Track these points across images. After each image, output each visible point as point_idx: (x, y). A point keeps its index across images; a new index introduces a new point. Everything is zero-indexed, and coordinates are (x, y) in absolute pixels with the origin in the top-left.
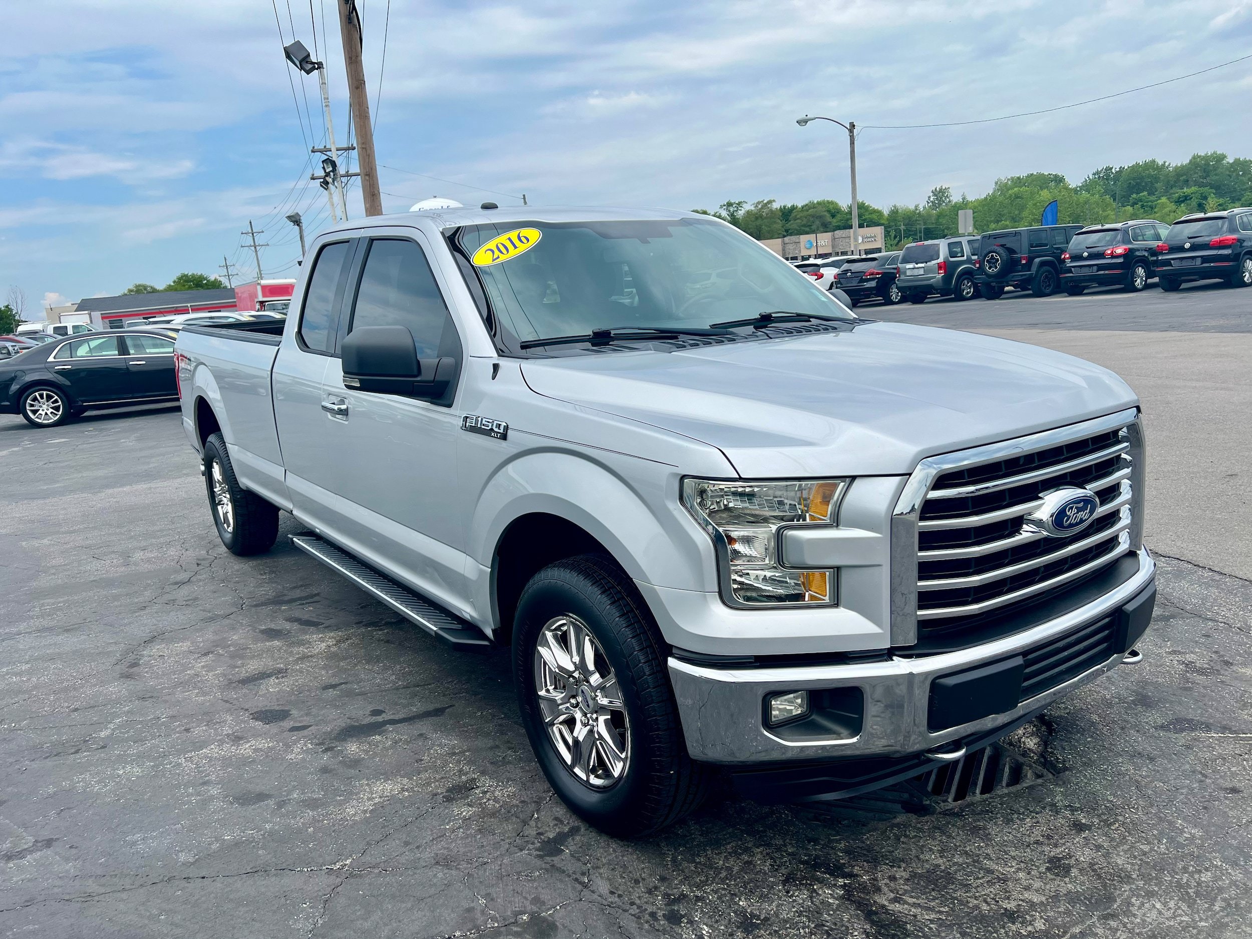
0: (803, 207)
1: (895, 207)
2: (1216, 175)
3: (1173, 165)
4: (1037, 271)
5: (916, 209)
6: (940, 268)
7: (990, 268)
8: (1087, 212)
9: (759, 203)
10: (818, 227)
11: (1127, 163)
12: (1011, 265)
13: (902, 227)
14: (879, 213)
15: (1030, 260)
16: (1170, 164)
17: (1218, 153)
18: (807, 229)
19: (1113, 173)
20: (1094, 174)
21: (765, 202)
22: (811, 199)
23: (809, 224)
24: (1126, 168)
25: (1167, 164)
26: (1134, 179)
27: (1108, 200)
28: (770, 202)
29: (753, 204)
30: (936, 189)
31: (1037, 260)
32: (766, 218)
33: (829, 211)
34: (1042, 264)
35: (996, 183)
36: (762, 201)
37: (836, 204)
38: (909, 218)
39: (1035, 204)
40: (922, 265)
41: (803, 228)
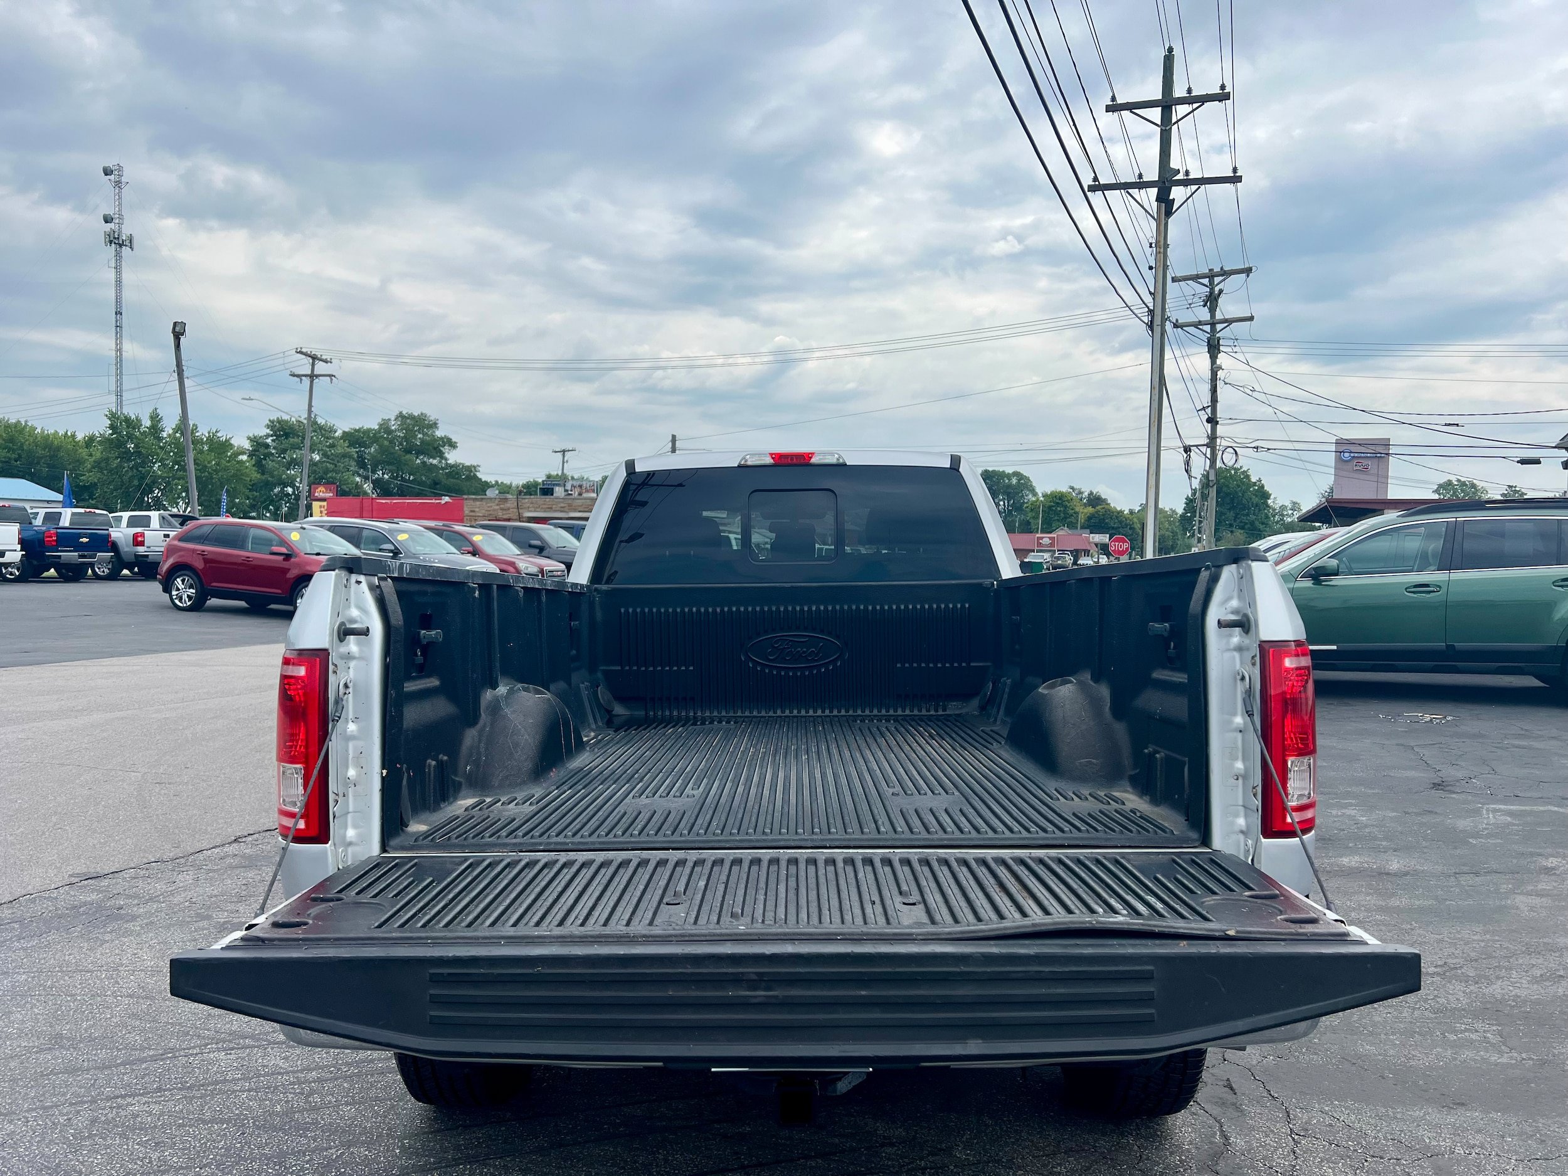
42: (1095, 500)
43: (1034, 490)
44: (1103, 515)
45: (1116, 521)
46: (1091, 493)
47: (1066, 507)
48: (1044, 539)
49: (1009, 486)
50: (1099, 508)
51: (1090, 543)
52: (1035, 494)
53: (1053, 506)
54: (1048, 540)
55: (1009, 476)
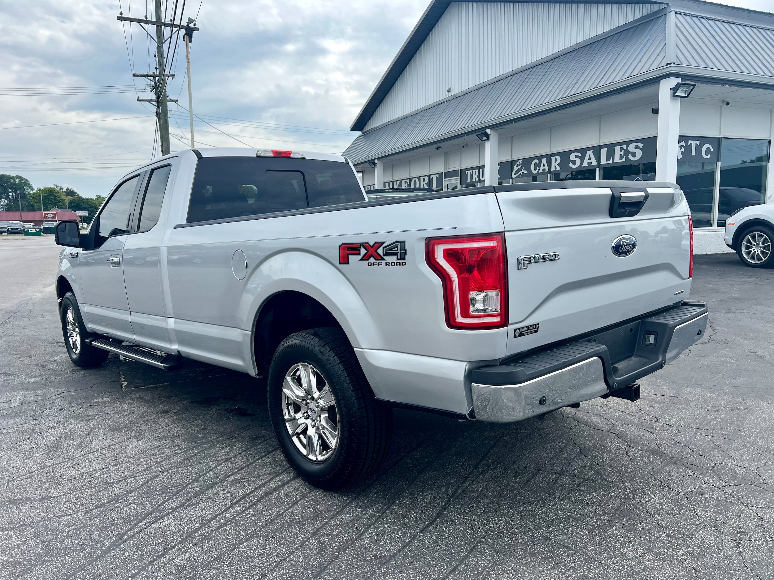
42: (70, 193)
43: (31, 186)
44: (78, 201)
45: (86, 204)
46: (68, 189)
47: (55, 196)
48: (49, 215)
49: (15, 184)
50: (75, 197)
51: (77, 216)
52: (32, 189)
53: (47, 196)
54: (51, 215)
55: (13, 178)
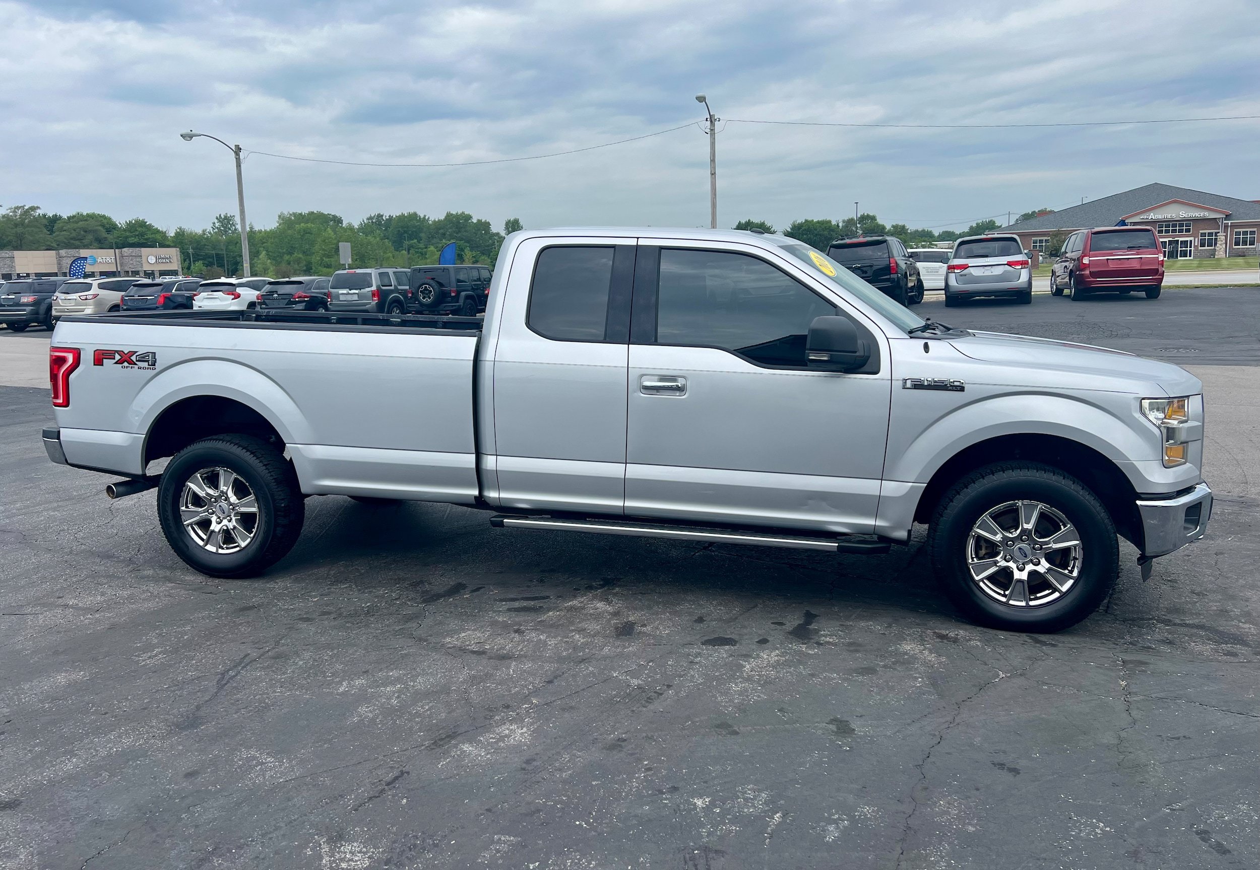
0: (69, 218)
1: (180, 229)
2: (466, 231)
3: (432, 219)
4: (464, 303)
5: (205, 234)
6: (373, 295)
7: (424, 298)
8: (371, 252)
9: (18, 208)
10: (91, 242)
11: (395, 213)
12: (442, 297)
13: (191, 251)
14: (163, 234)
15: (458, 293)
16: (429, 218)
17: (466, 213)
18: (77, 243)
19: (383, 220)
20: (368, 219)
21: (26, 208)
22: (79, 211)
23: (80, 237)
24: (394, 216)
25: (427, 217)
26: (402, 227)
27: (387, 243)
28: (33, 209)
29: (10, 209)
30: (220, 216)
31: (463, 294)
32: (28, 226)
33: (103, 226)
34: (467, 297)
35: (280, 216)
36: (23, 207)
37: (110, 219)
38: (198, 242)
39: (324, 241)
40: (357, 291)
41: (72, 241)
